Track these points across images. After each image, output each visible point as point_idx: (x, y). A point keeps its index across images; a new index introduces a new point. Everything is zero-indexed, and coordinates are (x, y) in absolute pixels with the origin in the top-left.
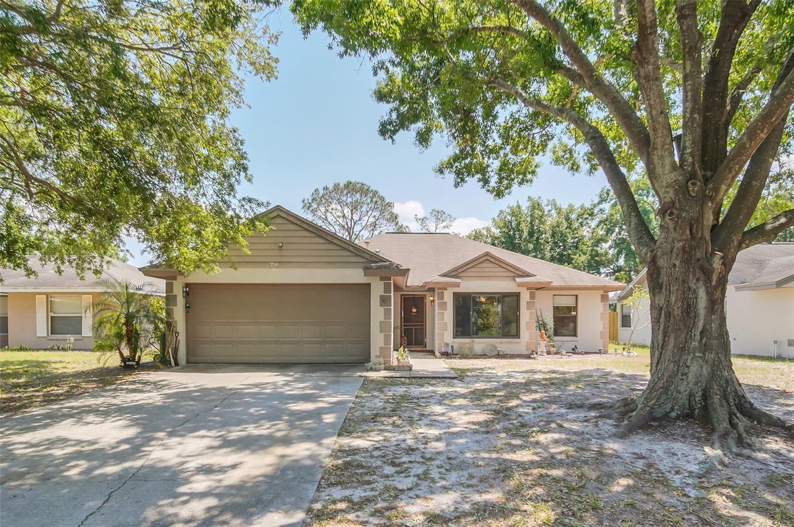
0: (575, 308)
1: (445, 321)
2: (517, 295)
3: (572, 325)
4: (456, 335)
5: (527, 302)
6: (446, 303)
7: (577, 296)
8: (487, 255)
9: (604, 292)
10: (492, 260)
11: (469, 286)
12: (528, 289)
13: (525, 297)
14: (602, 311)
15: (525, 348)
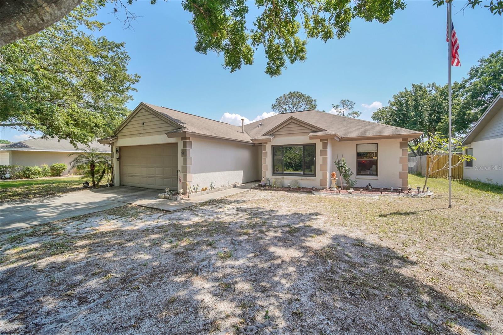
0: (376, 154)
1: (266, 164)
2: (314, 145)
3: (374, 167)
4: (274, 173)
5: (321, 150)
6: (267, 152)
7: (377, 144)
8: (291, 119)
9: (403, 139)
10: (295, 122)
11: (282, 140)
12: (321, 140)
13: (319, 147)
14: (401, 156)
15: (319, 184)
